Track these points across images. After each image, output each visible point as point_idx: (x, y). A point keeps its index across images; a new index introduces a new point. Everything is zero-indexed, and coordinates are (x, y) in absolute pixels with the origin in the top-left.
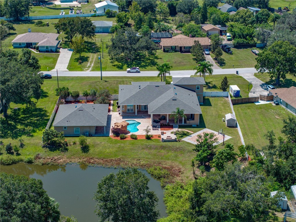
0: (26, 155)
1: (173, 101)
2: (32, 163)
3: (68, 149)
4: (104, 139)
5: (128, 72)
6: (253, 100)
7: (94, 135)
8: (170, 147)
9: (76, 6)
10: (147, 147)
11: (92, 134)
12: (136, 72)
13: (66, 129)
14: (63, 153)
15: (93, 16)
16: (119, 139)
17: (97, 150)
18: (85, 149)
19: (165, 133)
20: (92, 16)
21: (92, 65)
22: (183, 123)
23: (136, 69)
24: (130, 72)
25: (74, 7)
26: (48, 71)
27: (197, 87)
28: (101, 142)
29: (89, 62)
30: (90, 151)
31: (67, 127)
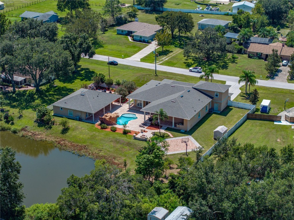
0: (18, 125)
1: (172, 103)
2: (16, 133)
3: (52, 128)
4: (87, 126)
5: (190, 71)
6: (274, 119)
7: (83, 120)
8: (135, 145)
9: (222, 4)
10: (116, 141)
11: (83, 119)
12: (197, 72)
13: (62, 110)
14: (46, 130)
15: (226, 15)
16: (99, 129)
17: (74, 134)
18: (65, 130)
19: (147, 132)
20: (224, 15)
21: (167, 59)
22: (173, 126)
23: (197, 69)
24: (192, 71)
25: (221, 4)
26: (123, 58)
27: (215, 94)
28: (82, 128)
29: (167, 56)
30: (68, 133)
31: (63, 108)
